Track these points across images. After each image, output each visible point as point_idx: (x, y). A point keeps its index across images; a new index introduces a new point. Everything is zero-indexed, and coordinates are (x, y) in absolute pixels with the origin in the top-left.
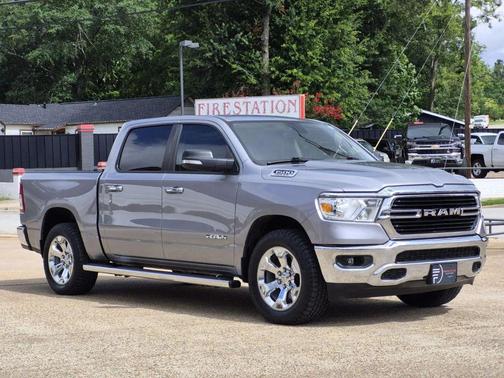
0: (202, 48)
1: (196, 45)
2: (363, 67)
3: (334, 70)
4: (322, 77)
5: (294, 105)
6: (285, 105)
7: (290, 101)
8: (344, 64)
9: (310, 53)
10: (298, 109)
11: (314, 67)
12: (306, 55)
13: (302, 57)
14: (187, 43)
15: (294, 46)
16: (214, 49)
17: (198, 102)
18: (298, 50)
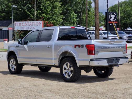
0: (18, 8)
1: (16, 7)
2: (61, 14)
3: (54, 14)
4: (50, 16)
5: (41, 23)
6: (38, 23)
7: (39, 23)
8: (56, 13)
9: (47, 10)
10: (41, 25)
11: (48, 14)
12: (46, 10)
13: (45, 11)
14: (14, 6)
15: (44, 8)
16: (21, 8)
17: (15, 22)
18: (44, 9)
